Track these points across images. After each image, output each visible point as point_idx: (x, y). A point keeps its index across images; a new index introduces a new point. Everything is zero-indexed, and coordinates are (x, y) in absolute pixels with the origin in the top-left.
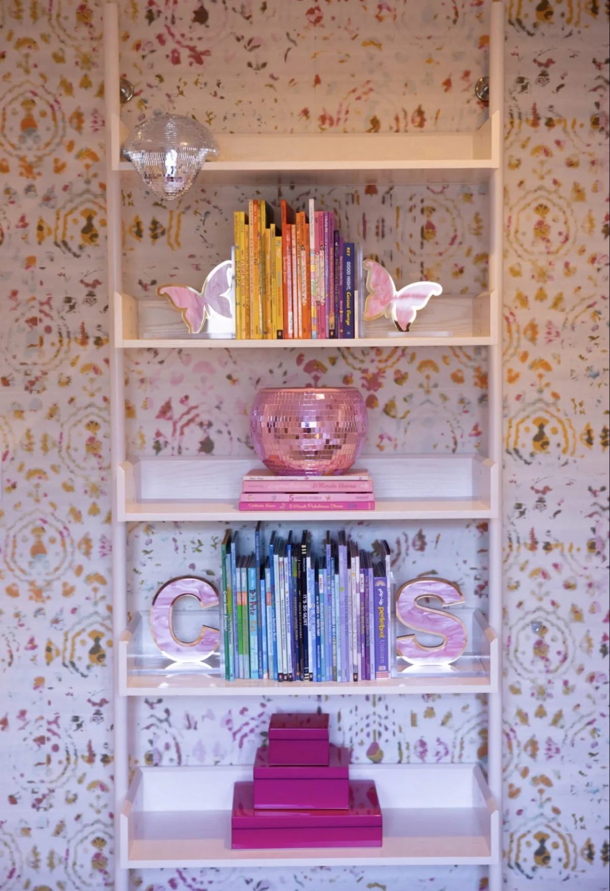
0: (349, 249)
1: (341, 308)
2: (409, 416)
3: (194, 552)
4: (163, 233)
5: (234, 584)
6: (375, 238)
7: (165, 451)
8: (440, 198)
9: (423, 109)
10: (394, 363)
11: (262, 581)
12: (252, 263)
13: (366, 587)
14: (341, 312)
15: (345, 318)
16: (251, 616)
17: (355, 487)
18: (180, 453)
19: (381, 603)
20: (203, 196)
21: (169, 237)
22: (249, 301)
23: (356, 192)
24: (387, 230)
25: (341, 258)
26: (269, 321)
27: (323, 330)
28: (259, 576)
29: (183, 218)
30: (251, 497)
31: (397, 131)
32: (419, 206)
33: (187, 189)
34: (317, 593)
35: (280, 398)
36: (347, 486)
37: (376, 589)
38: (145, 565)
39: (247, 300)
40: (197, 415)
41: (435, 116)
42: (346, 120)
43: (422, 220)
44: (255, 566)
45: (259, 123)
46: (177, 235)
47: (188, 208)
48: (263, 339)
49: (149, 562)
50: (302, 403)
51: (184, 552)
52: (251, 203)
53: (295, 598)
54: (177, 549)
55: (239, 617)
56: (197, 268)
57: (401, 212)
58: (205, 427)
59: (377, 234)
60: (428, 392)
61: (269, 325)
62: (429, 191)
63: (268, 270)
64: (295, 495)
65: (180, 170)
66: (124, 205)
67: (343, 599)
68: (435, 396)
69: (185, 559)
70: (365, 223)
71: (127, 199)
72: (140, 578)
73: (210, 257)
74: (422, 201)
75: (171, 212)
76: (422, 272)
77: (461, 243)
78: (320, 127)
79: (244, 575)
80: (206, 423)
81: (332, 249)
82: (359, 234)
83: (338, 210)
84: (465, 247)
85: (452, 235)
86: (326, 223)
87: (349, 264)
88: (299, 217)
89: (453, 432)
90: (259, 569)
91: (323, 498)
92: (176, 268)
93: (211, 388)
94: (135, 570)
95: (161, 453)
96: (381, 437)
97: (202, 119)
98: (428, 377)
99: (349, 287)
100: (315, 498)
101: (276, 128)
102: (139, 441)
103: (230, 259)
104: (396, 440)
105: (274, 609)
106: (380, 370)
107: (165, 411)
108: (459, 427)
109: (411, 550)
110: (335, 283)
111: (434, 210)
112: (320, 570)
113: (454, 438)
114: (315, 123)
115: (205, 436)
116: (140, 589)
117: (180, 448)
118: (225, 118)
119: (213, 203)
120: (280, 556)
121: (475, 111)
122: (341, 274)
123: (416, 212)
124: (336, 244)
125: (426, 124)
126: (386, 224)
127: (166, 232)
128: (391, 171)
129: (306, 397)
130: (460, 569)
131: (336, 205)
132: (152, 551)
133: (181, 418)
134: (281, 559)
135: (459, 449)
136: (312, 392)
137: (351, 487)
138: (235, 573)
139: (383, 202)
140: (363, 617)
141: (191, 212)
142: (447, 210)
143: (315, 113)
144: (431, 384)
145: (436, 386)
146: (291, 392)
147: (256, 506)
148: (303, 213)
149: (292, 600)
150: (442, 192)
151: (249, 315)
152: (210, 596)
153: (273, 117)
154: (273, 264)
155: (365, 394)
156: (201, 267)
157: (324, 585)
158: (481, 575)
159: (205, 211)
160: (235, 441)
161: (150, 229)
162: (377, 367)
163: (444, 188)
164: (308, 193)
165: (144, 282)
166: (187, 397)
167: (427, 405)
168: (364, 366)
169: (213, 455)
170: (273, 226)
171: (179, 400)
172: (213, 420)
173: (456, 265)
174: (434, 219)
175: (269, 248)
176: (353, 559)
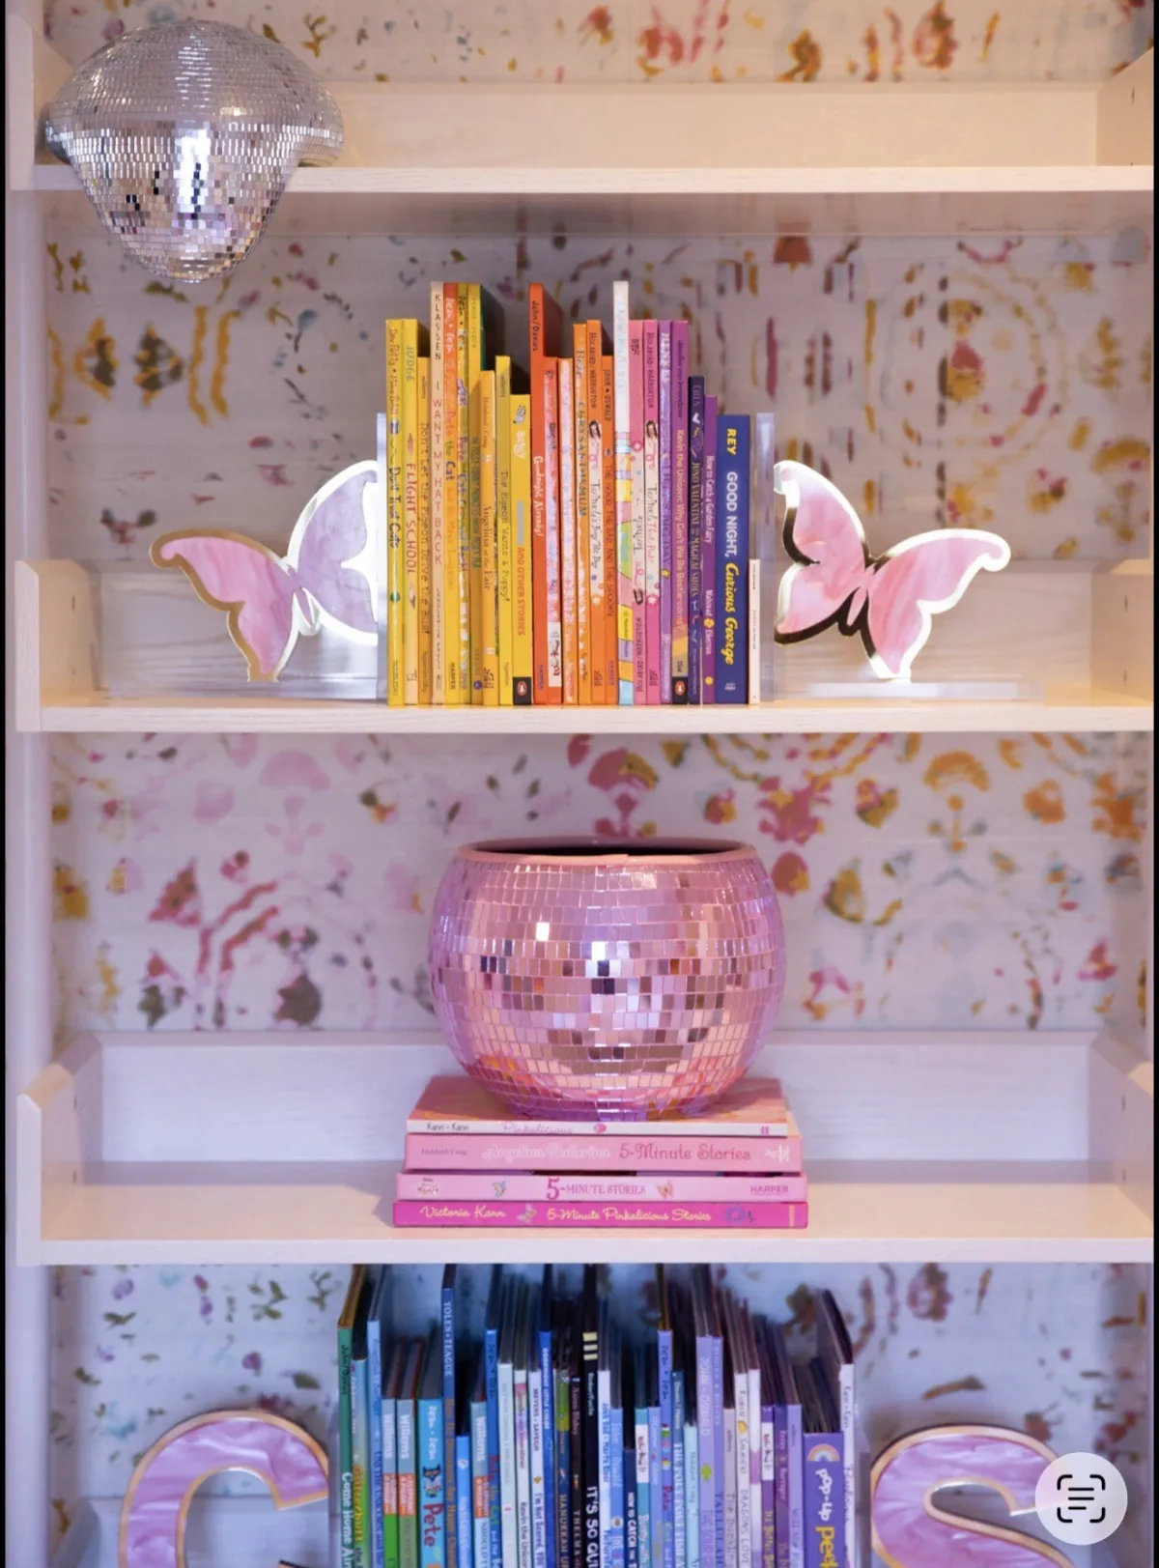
0: (732, 432)
1: (708, 613)
2: (899, 919)
3: (258, 1317)
4: (176, 373)
5: (375, 1448)
6: (803, 392)
7: (176, 1018)
8: (997, 274)
9: (949, 11)
10: (857, 760)
11: (462, 1440)
12: (438, 474)
13: (780, 1466)
14: (709, 623)
15: (719, 641)
16: (425, 1548)
17: (747, 1156)
18: (220, 1021)
19: (825, 1513)
20: (296, 264)
21: (194, 385)
22: (430, 589)
23: (748, 255)
24: (837, 368)
25: (710, 460)
26: (490, 650)
27: (653, 679)
28: (451, 1427)
29: (235, 329)
30: (428, 1186)
31: (872, 77)
32: (936, 299)
33: (239, 249)
34: (629, 1482)
35: (522, 882)
36: (723, 1154)
37: (807, 1469)
38: (110, 1358)
39: (425, 584)
40: (273, 911)
41: (985, 32)
42: (720, 43)
43: (942, 342)
44: (440, 1394)
45: (462, 50)
46: (218, 379)
47: (251, 299)
48: (470, 703)
49: (122, 1350)
50: (588, 901)
51: (230, 1319)
52: (436, 291)
53: (563, 1497)
54: (207, 1309)
55: (390, 1553)
56: (277, 476)
57: (881, 316)
58: (296, 946)
59: (809, 380)
60: (957, 847)
61: (490, 663)
62: (963, 255)
63: (489, 498)
64: (565, 1180)
65: (218, 192)
66: (60, 288)
67: (710, 1505)
68: (976, 860)
69: (231, 1338)
70: (772, 347)
71: (68, 271)
72: (97, 1396)
73: (315, 444)
74: (943, 284)
75: (201, 312)
76: (941, 493)
77: (1056, 409)
78: (642, 62)
79: (406, 1421)
80: (297, 933)
81: (681, 435)
82: (755, 381)
83: (694, 310)
84: (1069, 420)
85: (1030, 384)
86: (665, 355)
87: (732, 477)
88: (582, 335)
89: (1029, 965)
90: (451, 1402)
91: (649, 1189)
92: (214, 477)
93: (316, 830)
94: (82, 1376)
95: (163, 1024)
96: (817, 979)
97: (292, 37)
98: (956, 803)
99: (732, 549)
100: (627, 1189)
101: (513, 65)
102: (97, 989)
103: (374, 457)
104: (860, 986)
105: (497, 1528)
106: (814, 780)
107: (178, 897)
108: (1048, 951)
109: (906, 1317)
110: (689, 537)
111: (977, 310)
112: (640, 1413)
113: (1034, 984)
114: (627, 50)
115: (296, 972)
116: (94, 1429)
117: (220, 1007)
118: (362, 35)
119: (326, 287)
120: (517, 1366)
121: (1103, 20)
122: (709, 509)
123: (926, 317)
124: (695, 419)
125: (958, 56)
126: (834, 351)
127: (185, 371)
128: (852, 198)
129: (602, 883)
130: (1049, 1376)
131: (689, 296)
132: (131, 1316)
133: (224, 919)
134: (520, 1376)
135: (1048, 1017)
136: (619, 867)
137: (736, 1155)
138: (380, 1414)
139: (828, 287)
140: (770, 1558)
141: (258, 311)
142: (1018, 311)
143: (629, 22)
144: (967, 823)
145: (980, 829)
146: (555, 867)
147: (445, 1212)
148: (595, 325)
149: (551, 1505)
150: (1001, 259)
151: (429, 632)
152: (303, 1473)
153: (505, 33)
154: (503, 478)
155: (769, 851)
156: (287, 473)
157: (652, 1457)
158: (1113, 1394)
159: (300, 310)
160: (386, 991)
161: (139, 362)
162: (805, 772)
163: (1009, 246)
164: (605, 260)
165: (119, 516)
166: (242, 859)
167: (954, 886)
168: (767, 770)
169: (318, 1029)
170: (503, 363)
171: (217, 864)
172: (319, 925)
173: (1042, 474)
174: (980, 337)
175: (490, 431)
176: (739, 1380)
